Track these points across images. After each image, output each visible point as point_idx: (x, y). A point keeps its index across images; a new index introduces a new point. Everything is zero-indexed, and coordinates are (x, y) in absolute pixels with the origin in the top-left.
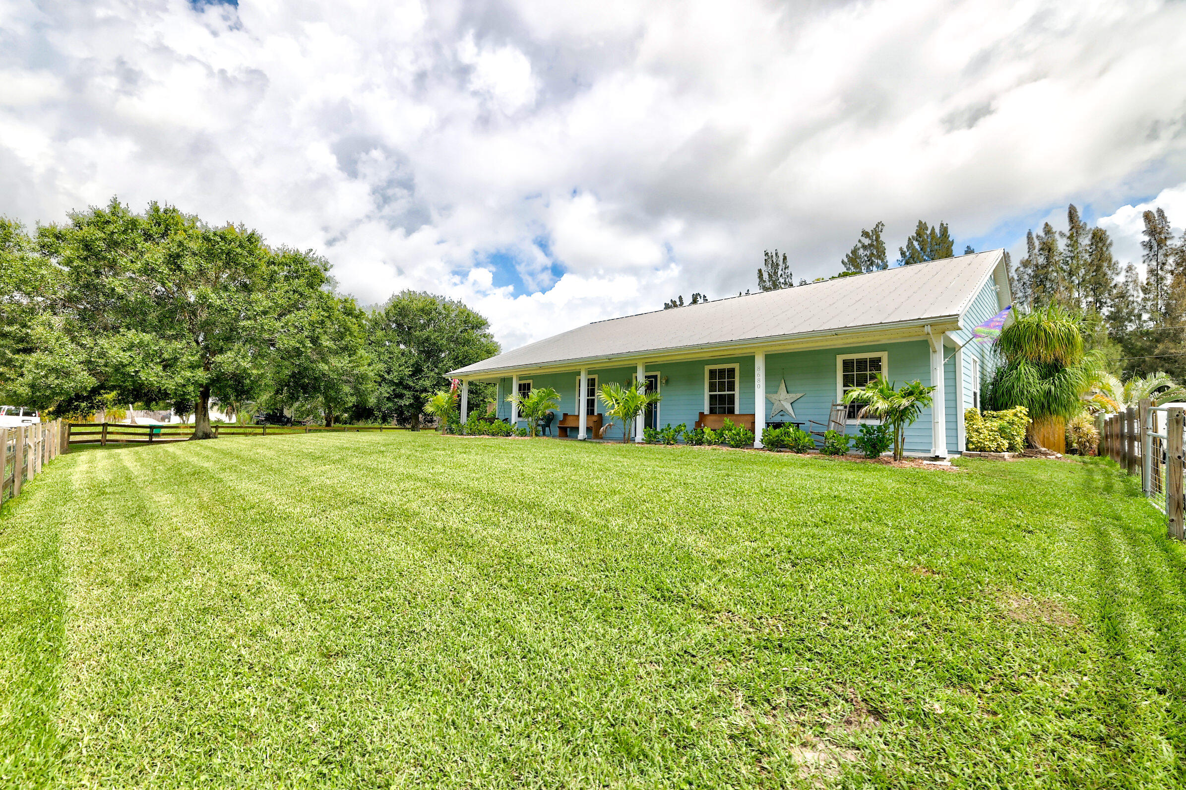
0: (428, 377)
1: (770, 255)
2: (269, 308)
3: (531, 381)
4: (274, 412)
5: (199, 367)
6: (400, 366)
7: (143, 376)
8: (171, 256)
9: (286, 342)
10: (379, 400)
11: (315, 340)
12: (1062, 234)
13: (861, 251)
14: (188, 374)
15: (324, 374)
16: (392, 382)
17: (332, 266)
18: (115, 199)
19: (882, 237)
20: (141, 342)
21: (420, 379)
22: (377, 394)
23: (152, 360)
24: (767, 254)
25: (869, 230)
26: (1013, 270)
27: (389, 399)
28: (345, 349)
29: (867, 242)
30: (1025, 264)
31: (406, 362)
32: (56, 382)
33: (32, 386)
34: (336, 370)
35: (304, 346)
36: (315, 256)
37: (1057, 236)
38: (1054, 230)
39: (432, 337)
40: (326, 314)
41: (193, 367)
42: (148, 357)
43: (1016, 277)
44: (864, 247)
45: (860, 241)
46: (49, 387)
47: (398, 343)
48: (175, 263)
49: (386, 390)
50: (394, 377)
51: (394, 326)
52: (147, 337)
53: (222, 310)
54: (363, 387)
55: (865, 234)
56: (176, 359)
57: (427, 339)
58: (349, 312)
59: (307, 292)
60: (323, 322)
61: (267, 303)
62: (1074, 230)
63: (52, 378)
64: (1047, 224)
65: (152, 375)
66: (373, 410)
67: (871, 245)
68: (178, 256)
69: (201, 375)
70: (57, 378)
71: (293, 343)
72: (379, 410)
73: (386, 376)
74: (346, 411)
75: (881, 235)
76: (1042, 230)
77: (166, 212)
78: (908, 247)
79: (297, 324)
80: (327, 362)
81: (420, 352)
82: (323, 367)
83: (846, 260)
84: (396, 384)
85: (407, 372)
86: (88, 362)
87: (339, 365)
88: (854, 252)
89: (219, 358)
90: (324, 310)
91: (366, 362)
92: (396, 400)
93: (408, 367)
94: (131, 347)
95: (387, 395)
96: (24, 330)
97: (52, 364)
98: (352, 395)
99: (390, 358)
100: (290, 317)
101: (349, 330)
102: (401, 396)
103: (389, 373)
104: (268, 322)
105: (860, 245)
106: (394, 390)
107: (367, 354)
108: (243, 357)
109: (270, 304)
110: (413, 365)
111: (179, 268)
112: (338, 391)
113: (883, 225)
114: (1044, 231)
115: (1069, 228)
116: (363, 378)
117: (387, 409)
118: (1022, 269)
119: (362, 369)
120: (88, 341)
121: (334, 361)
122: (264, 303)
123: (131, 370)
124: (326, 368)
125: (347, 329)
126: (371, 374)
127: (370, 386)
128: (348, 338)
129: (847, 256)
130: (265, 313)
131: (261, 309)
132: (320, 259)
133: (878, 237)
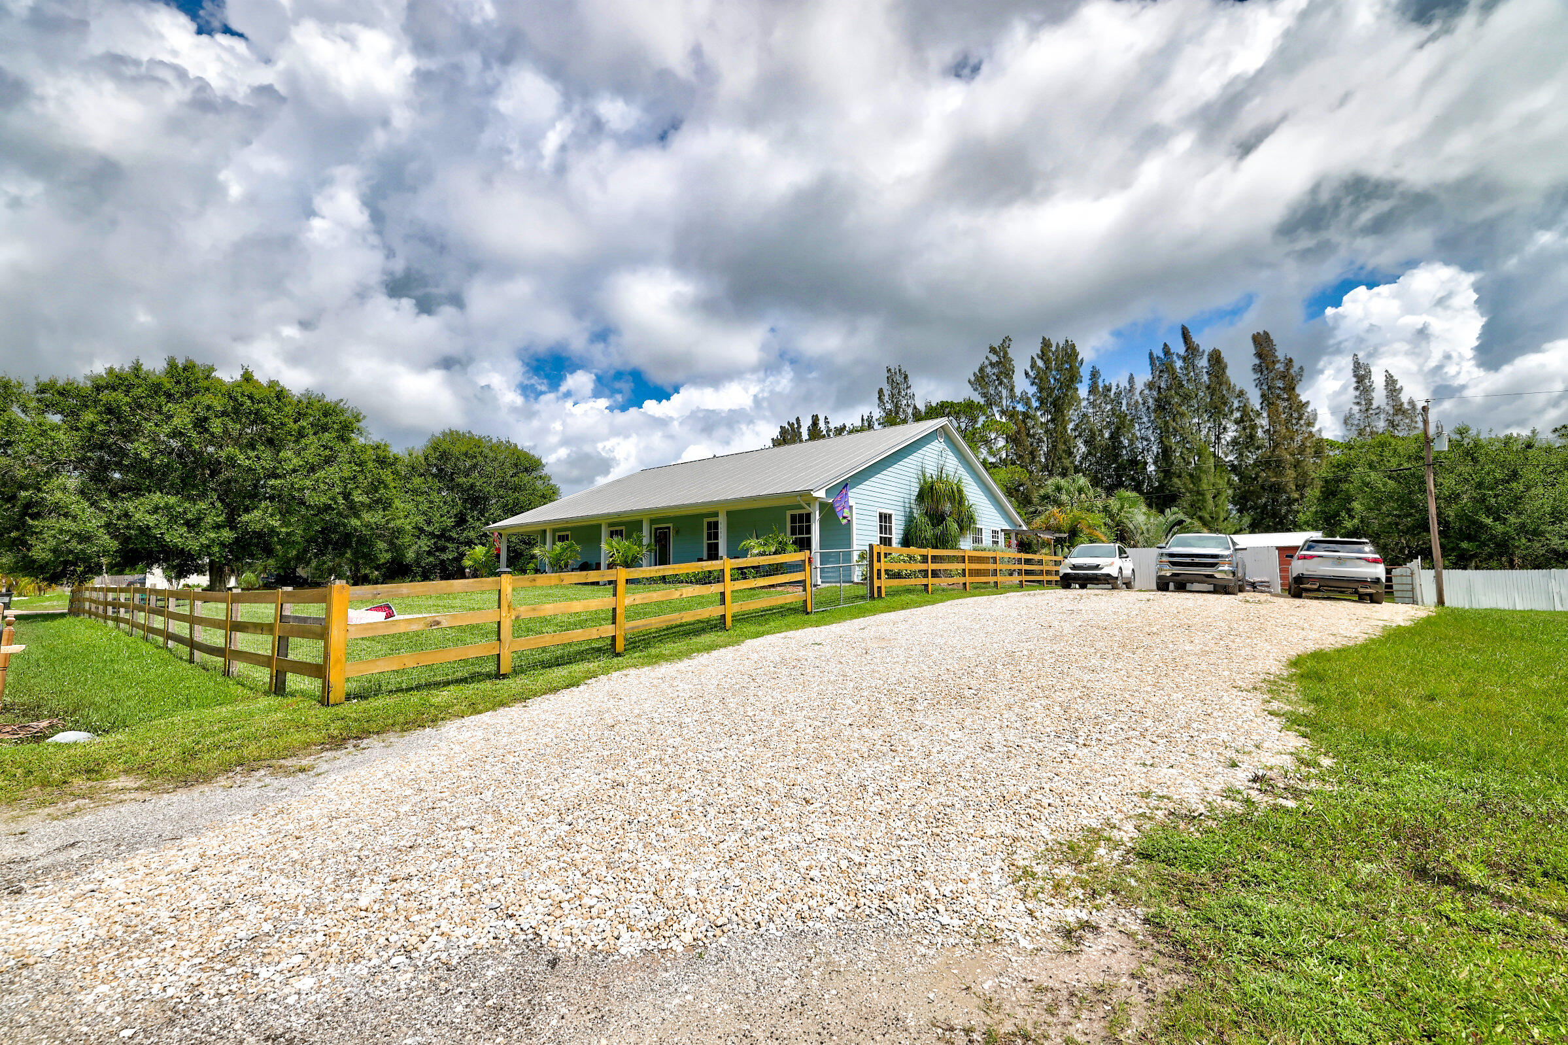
0: (474, 528)
1: (893, 371)
2: (300, 466)
3: (569, 533)
4: (286, 572)
5: (224, 527)
6: (442, 516)
7: (167, 538)
8: (197, 419)
9: (317, 499)
10: (418, 554)
11: (347, 496)
12: (1179, 356)
13: (989, 370)
14: (213, 535)
15: (356, 530)
16: (432, 534)
17: (364, 417)
18: (138, 361)
19: (1011, 353)
20: (167, 503)
21: (464, 530)
22: (415, 547)
23: (176, 522)
24: (889, 370)
25: (996, 345)
26: (1137, 392)
27: (429, 553)
28: (377, 502)
29: (994, 359)
30: (1150, 386)
31: (448, 512)
32: (79, 547)
33: (54, 551)
34: (368, 525)
35: (336, 503)
36: (346, 406)
37: (1175, 358)
38: (1172, 351)
39: (478, 484)
40: (358, 469)
41: (217, 527)
42: (173, 519)
43: (1140, 401)
44: (992, 365)
45: (987, 358)
46: (71, 552)
47: (440, 490)
48: (203, 427)
49: (425, 544)
50: (435, 528)
51: (434, 470)
52: (172, 500)
53: (250, 469)
54: (398, 542)
55: (993, 350)
56: (199, 519)
57: (472, 486)
58: (382, 462)
59: (339, 446)
60: (355, 477)
61: (296, 461)
62: (1190, 351)
63: (74, 543)
64: (1165, 345)
65: (177, 536)
66: (411, 566)
67: (999, 363)
68: (206, 419)
69: (227, 535)
70: (79, 543)
71: (324, 499)
72: (418, 565)
73: (426, 528)
74: (378, 568)
75: (1009, 350)
76: (1161, 351)
77: (185, 369)
78: (1032, 367)
79: (327, 480)
80: (358, 517)
81: (465, 501)
82: (355, 522)
83: (973, 379)
84: (438, 537)
85: (450, 522)
86: (108, 525)
87: (372, 521)
88: (981, 370)
89: (245, 518)
90: (357, 465)
91: (402, 514)
92: (438, 554)
93: (450, 517)
94: (156, 509)
95: (427, 549)
96: (40, 495)
97: (76, 529)
98: (387, 551)
99: (431, 508)
100: (321, 474)
101: (383, 482)
102: (443, 549)
103: (429, 524)
104: (297, 480)
105: (987, 362)
106: (435, 543)
107: (402, 505)
108: (272, 515)
109: (301, 463)
110: (456, 515)
111: (207, 430)
112: (371, 546)
113: (1010, 340)
114: (1164, 351)
115: (1184, 349)
116: (400, 531)
117: (427, 564)
118: (1146, 392)
119: (398, 522)
120: (107, 504)
121: (367, 517)
122: (295, 461)
123: (157, 532)
124: (359, 523)
125: (381, 482)
126: (409, 527)
127: (407, 539)
128: (382, 491)
129: (975, 374)
130: (294, 471)
131: (291, 467)
132: (352, 410)
133: (1006, 353)
